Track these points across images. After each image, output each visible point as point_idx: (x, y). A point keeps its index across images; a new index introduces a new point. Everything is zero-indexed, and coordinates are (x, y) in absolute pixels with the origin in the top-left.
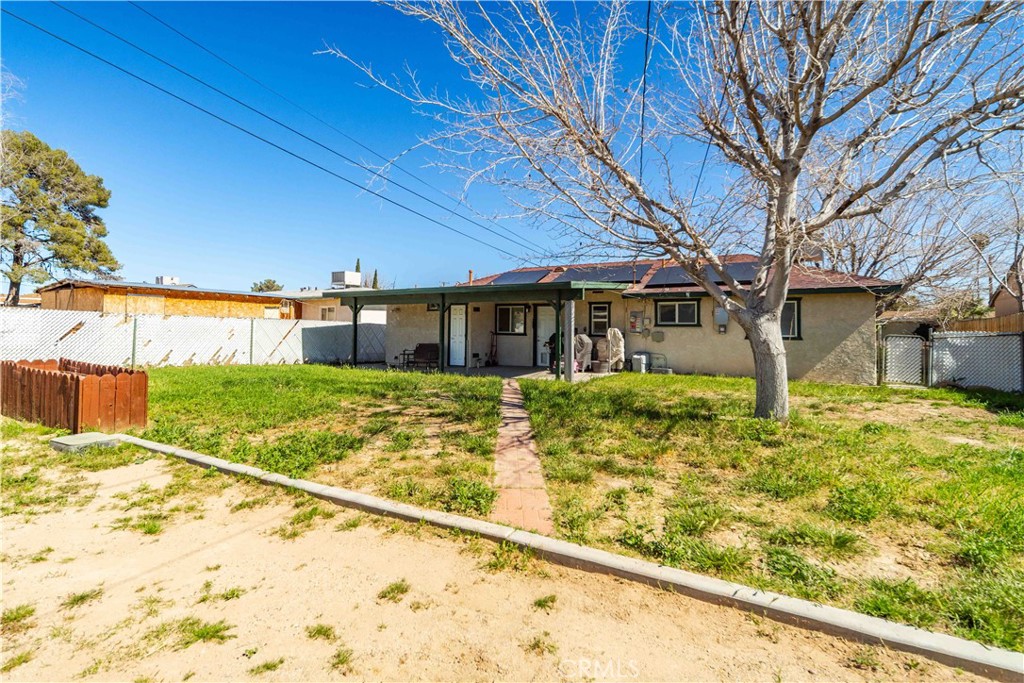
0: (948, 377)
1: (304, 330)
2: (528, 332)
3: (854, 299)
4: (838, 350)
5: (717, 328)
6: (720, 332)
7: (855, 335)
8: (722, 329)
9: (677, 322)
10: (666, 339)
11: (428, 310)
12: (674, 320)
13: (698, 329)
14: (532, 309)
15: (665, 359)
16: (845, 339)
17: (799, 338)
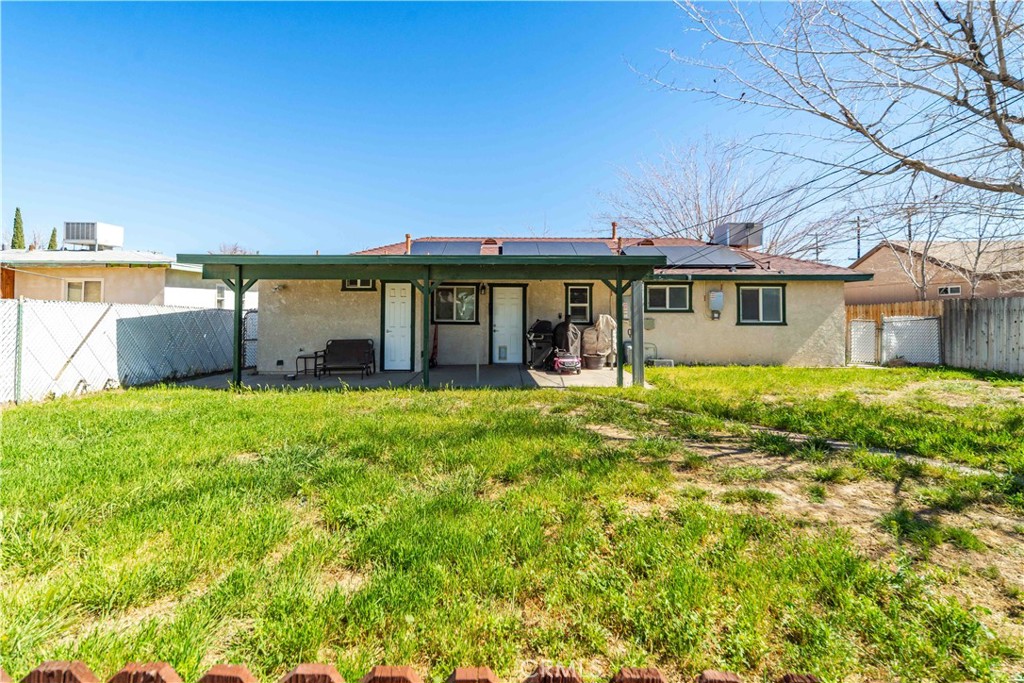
0: (893, 355)
1: (120, 322)
2: (481, 320)
3: (828, 287)
4: (816, 334)
5: (710, 314)
6: (713, 318)
7: (829, 320)
8: (716, 315)
9: (668, 308)
10: (656, 326)
11: (344, 289)
12: (665, 306)
13: (689, 315)
14: (488, 291)
15: (656, 349)
16: (821, 323)
17: (784, 323)
